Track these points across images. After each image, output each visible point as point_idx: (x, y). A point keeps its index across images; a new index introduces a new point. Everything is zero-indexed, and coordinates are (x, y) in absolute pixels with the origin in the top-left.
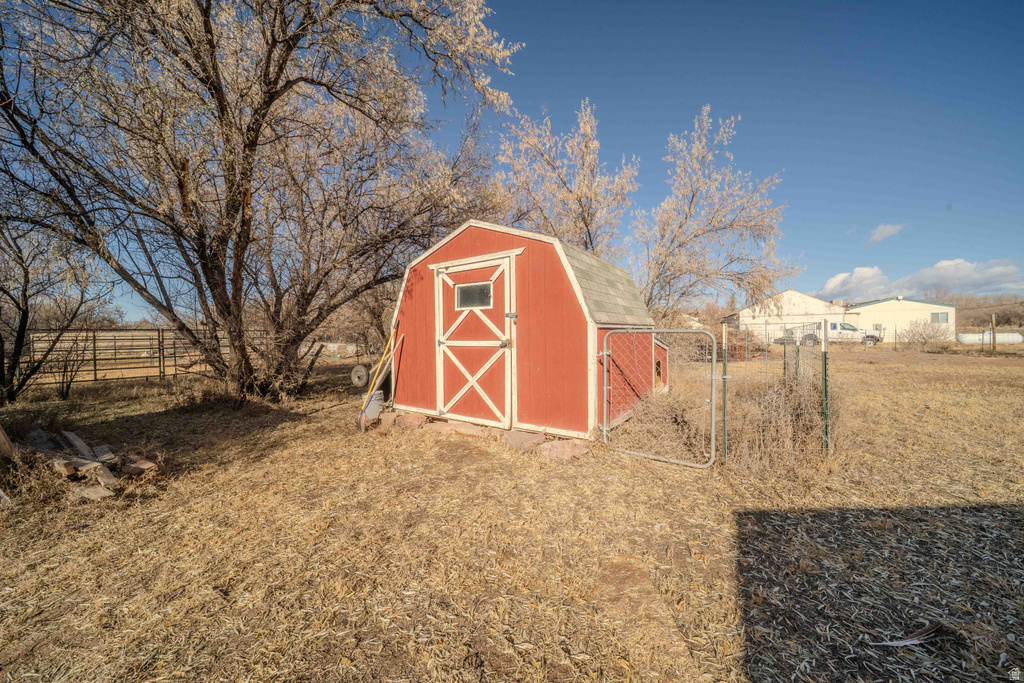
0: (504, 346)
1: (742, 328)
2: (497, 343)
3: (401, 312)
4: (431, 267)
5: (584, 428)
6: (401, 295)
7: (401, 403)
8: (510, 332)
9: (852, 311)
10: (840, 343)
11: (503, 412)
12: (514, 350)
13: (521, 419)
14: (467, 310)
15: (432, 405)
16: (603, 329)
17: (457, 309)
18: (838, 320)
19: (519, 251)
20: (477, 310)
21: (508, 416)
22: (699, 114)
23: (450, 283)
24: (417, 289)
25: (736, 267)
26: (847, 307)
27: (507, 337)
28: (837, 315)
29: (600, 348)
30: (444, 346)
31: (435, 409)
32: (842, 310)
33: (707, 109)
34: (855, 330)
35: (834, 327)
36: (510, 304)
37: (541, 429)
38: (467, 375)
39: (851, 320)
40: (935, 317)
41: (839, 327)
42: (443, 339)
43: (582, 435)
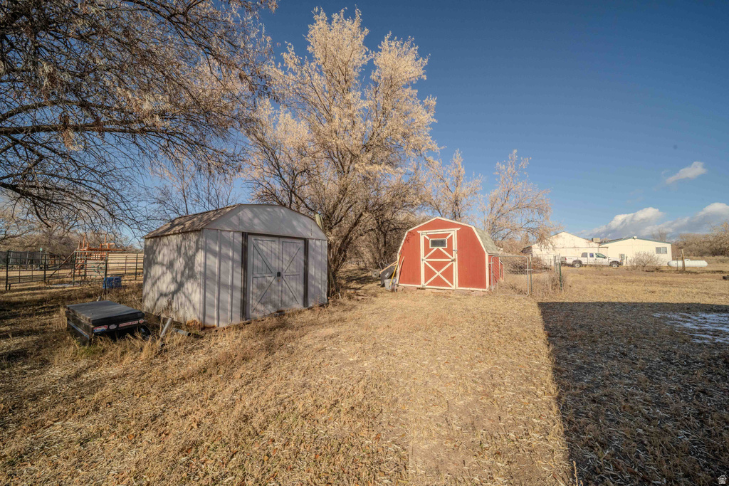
0: (453, 261)
1: (535, 255)
2: (450, 260)
3: (403, 248)
4: (419, 232)
5: (485, 287)
6: (403, 241)
7: (402, 283)
8: (455, 256)
9: (603, 246)
10: (595, 266)
11: (453, 284)
12: (457, 262)
13: (459, 286)
14: (436, 248)
15: (419, 282)
16: (490, 256)
17: (430, 247)
18: (595, 251)
19: (459, 229)
20: (441, 248)
21: (455, 285)
22: (511, 153)
23: (428, 238)
24: (411, 240)
25: (530, 225)
26: (600, 243)
27: (454, 258)
28: (594, 248)
29: (489, 261)
30: (424, 261)
31: (420, 284)
32: (597, 245)
33: (515, 151)
34: (605, 258)
35: (592, 255)
36: (455, 246)
37: (468, 289)
38: (436, 271)
39: (603, 251)
40: (658, 250)
41: (595, 256)
42: (424, 258)
43: (484, 290)
